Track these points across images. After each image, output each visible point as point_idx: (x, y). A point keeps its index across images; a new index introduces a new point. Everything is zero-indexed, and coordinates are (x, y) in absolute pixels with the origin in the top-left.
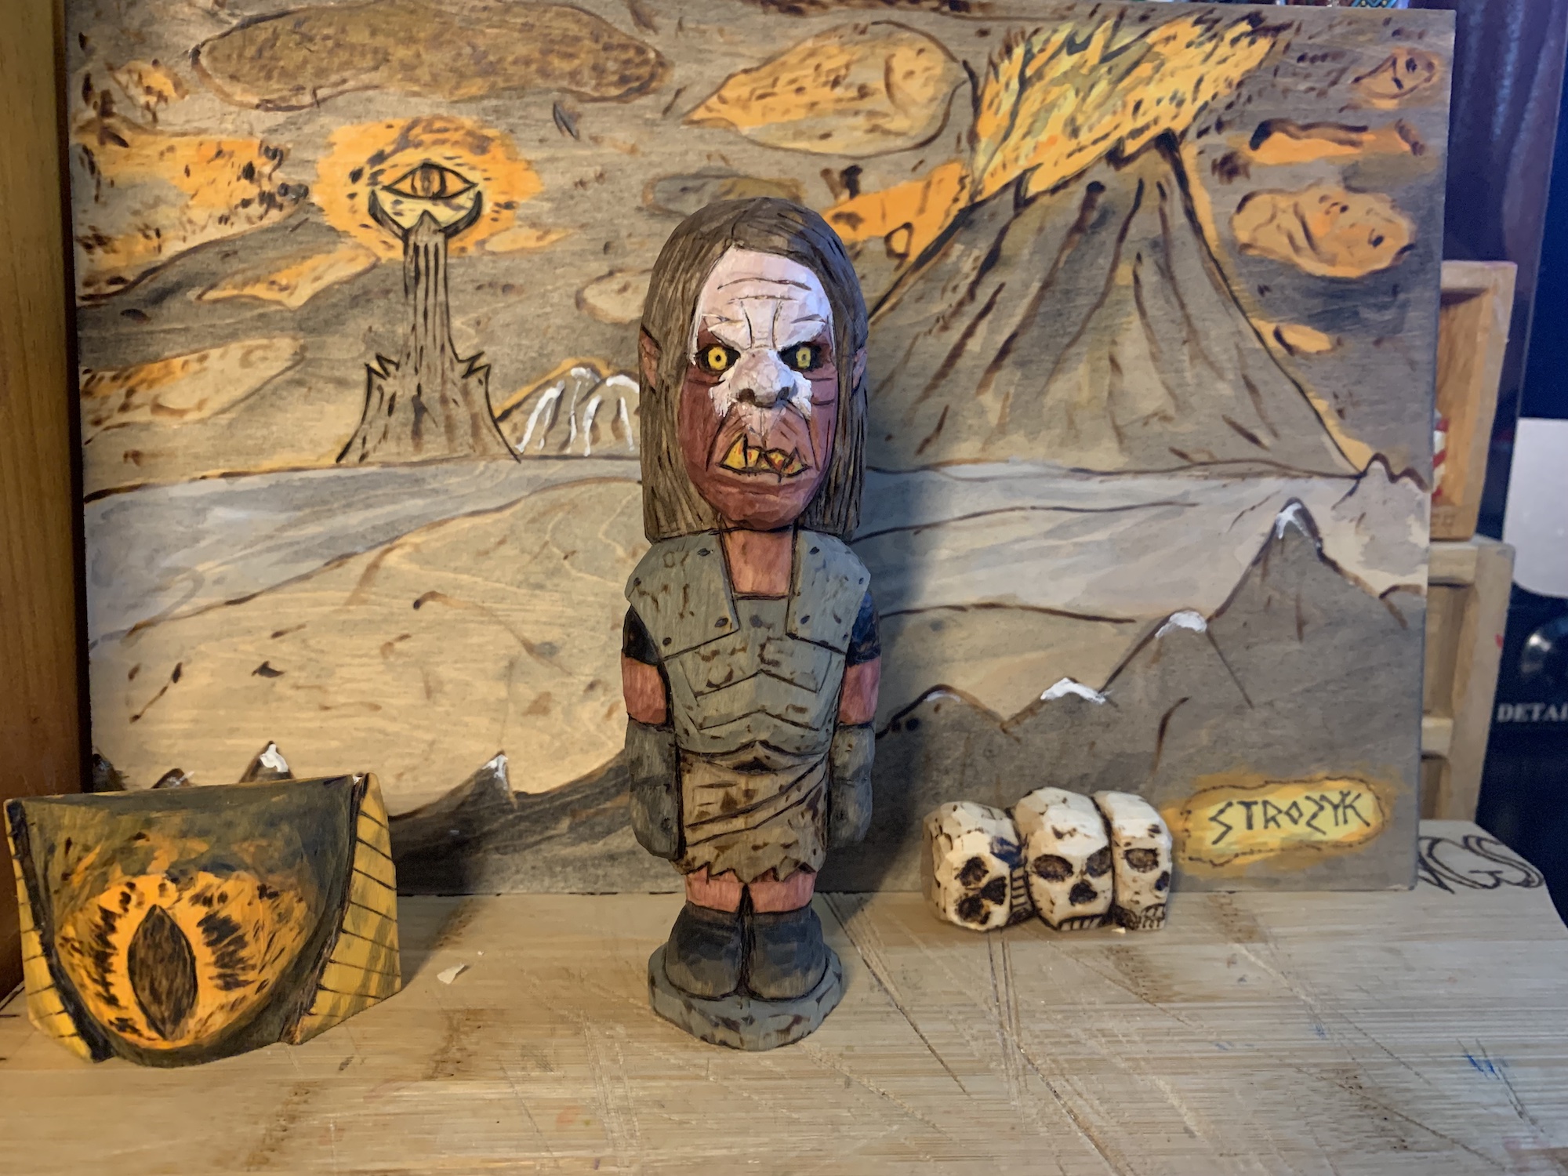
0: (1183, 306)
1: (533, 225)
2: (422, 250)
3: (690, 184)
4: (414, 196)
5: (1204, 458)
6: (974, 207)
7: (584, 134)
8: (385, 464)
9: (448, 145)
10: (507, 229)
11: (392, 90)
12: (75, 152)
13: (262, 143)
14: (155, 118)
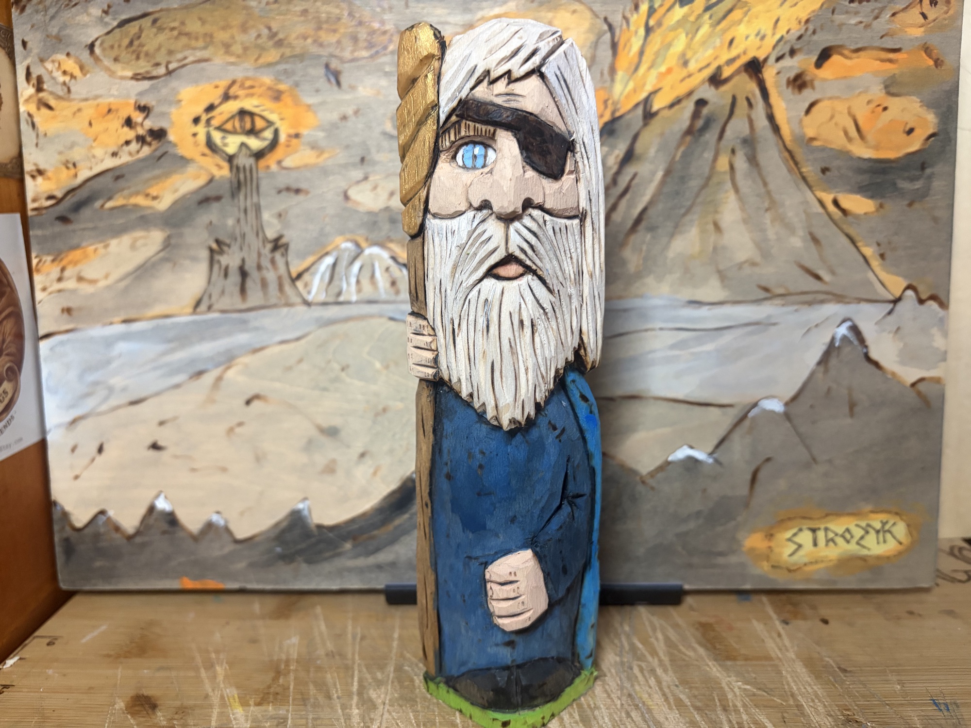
0: (765, 184)
1: (313, 148)
2: (242, 170)
4: (234, 132)
5: (781, 291)
6: (614, 120)
7: (345, 85)
8: (223, 311)
9: (255, 97)
10: (296, 152)
11: (217, 61)
12: (23, 117)
13: (136, 103)
14: (69, 91)
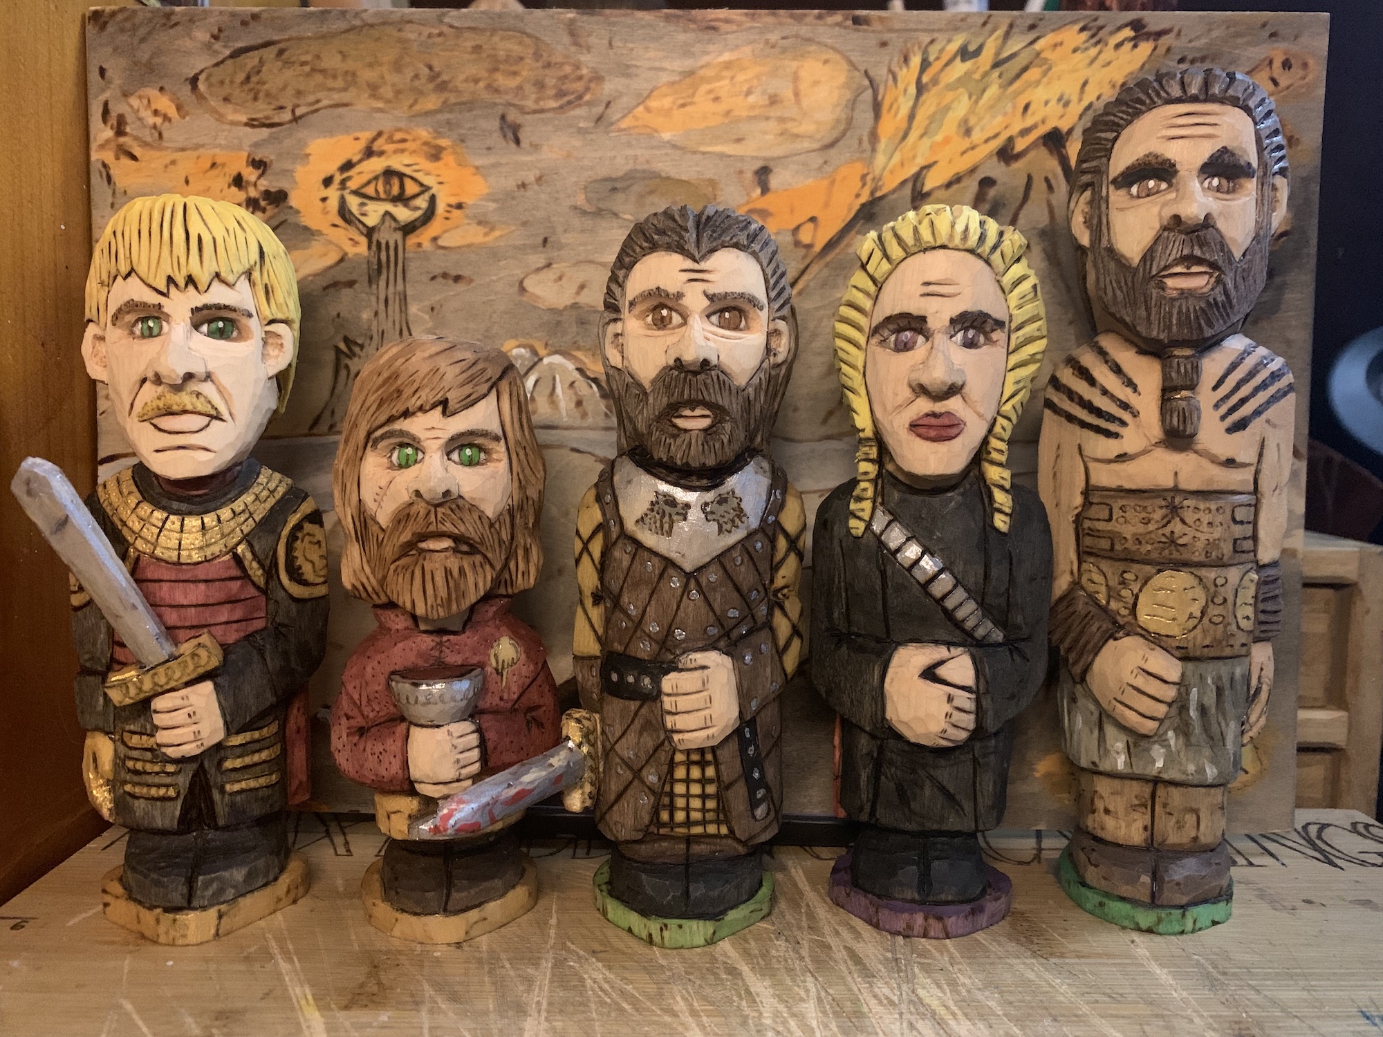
1: (480, 223)
2: (383, 246)
3: (618, 185)
4: (377, 199)
6: (874, 201)
7: (525, 143)
9: (406, 153)
10: (457, 227)
11: (359, 107)
12: (96, 167)
13: (249, 156)
14: (160, 134)
